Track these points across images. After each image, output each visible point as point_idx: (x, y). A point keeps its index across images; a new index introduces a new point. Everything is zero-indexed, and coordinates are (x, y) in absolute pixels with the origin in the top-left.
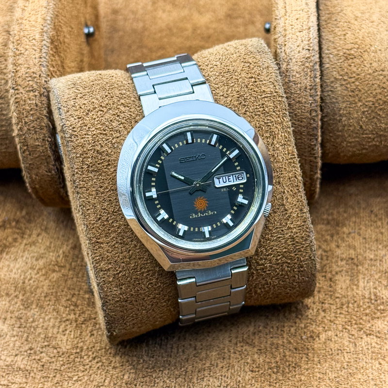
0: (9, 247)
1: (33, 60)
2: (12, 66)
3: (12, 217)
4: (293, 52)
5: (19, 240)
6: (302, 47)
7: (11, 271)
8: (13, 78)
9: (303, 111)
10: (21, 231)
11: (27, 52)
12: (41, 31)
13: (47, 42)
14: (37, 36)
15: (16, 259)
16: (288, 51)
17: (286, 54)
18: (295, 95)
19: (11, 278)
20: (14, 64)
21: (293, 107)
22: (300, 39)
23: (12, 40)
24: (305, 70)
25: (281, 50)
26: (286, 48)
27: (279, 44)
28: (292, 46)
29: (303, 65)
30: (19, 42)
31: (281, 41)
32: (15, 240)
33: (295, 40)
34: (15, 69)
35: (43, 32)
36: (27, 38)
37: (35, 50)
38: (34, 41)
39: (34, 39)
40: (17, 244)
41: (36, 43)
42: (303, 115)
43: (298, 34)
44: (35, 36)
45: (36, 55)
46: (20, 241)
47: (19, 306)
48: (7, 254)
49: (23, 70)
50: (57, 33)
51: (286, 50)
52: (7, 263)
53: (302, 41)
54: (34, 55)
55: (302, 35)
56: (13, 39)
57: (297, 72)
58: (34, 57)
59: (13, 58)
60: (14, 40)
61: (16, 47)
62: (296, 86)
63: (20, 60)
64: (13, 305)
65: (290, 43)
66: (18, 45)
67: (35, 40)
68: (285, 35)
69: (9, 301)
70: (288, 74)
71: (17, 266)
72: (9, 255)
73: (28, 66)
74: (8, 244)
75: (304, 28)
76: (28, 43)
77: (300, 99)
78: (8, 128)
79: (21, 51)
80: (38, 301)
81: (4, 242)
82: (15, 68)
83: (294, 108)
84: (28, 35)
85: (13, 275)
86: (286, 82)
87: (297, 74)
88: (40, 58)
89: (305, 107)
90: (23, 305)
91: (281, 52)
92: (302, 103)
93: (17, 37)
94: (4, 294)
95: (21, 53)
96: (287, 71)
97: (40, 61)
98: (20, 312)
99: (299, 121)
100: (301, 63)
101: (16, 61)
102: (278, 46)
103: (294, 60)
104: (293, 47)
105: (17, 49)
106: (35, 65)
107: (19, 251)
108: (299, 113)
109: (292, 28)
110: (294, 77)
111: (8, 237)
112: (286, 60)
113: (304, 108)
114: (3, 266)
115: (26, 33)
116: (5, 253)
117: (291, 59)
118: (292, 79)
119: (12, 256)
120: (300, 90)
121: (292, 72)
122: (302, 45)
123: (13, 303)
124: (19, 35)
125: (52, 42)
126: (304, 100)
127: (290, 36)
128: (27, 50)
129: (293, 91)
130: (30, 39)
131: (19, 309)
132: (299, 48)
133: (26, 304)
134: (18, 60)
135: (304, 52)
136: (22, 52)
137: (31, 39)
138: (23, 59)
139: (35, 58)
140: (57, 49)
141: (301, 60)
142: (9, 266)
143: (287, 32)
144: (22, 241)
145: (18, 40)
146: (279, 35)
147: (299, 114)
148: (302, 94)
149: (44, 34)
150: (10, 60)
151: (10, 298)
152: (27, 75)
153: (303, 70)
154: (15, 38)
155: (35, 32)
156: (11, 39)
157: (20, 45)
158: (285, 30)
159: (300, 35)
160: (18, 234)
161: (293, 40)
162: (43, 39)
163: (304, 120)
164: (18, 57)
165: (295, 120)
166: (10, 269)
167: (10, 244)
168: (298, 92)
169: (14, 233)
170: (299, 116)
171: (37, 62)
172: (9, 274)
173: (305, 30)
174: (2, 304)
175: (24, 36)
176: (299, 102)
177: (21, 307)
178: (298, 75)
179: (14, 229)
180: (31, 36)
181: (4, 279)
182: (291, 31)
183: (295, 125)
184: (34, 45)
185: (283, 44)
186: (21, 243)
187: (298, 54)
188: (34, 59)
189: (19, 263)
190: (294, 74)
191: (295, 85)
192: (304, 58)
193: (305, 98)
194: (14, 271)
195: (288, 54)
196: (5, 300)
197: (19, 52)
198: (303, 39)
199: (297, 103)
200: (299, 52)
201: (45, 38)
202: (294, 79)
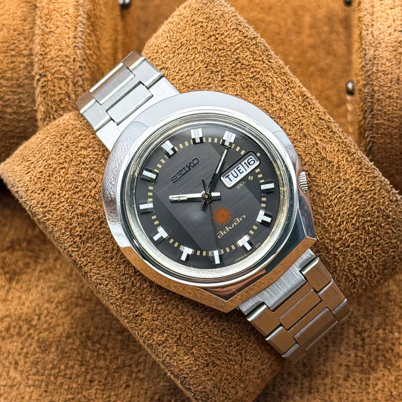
0: (19, 274)
1: (65, 41)
2: (39, 47)
3: (22, 236)
5: (32, 265)
7: (23, 304)
10: (34, 254)
11: (59, 29)
12: (75, 3)
13: (83, 18)
14: (71, 10)
15: (29, 290)
19: (23, 313)
20: (43, 45)
23: (39, 14)
30: (48, 17)
32: (27, 265)
34: (43, 51)
35: (79, 5)
36: (57, 12)
37: (69, 28)
38: (67, 16)
39: (66, 14)
40: (29, 270)
41: (69, 19)
44: (68, 10)
45: (70, 34)
46: (34, 267)
48: (17, 283)
50: (93, 6)
52: (18, 294)
54: (68, 33)
56: (41, 13)
58: (67, 36)
59: (41, 37)
60: (42, 15)
61: (44, 23)
63: (49, 40)
66: (46, 21)
67: (68, 15)
71: (31, 298)
72: (20, 285)
73: (60, 48)
74: (18, 270)
76: (59, 18)
79: (50, 28)
81: (14, 267)
82: (43, 49)
84: (59, 8)
85: (25, 310)
88: (75, 38)
93: (45, 11)
94: (15, 333)
95: (51, 32)
97: (74, 42)
101: (44, 41)
105: (45, 26)
106: (68, 46)
111: (17, 261)
115: (57, 6)
116: (15, 282)
119: (23, 285)
124: (48, 8)
125: (89, 19)
128: (58, 27)
130: (62, 14)
134: (47, 39)
136: (52, 30)
137: (63, 13)
138: (53, 38)
139: (69, 38)
140: (93, 27)
142: (20, 298)
144: (36, 266)
145: (46, 15)
149: (80, 7)
150: (37, 39)
154: (43, 11)
155: (68, 5)
156: (38, 13)
157: (49, 21)
160: (30, 257)
162: (79, 14)
164: (47, 36)
166: (21, 302)
167: (20, 270)
169: (25, 256)
171: (71, 43)
172: (21, 309)
175: (54, 10)
179: (25, 251)
180: (64, 9)
181: (15, 315)
184: (67, 22)
186: (34, 270)
188: (67, 39)
189: (32, 294)
194: (26, 304)
197: (48, 30)
201: (81, 12)
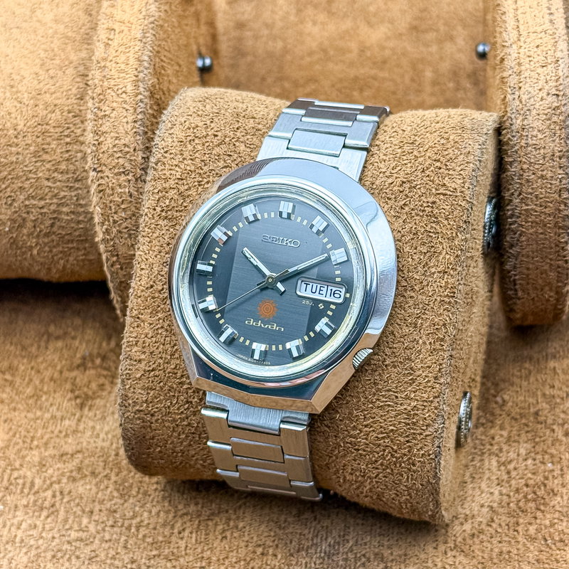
0: (93, 399)
1: (123, 126)
2: (92, 135)
3: (95, 351)
4: (532, 100)
5: (108, 387)
6: (546, 91)
7: (98, 436)
8: (93, 154)
9: (548, 191)
10: (109, 373)
11: (115, 112)
12: (135, 78)
13: (144, 96)
14: (130, 88)
15: (104, 418)
16: (524, 97)
17: (521, 102)
18: (537, 166)
19: (97, 448)
20: (96, 133)
21: (532, 185)
22: (543, 78)
23: (91, 94)
24: (552, 127)
25: (513, 96)
26: (521, 93)
27: (510, 87)
28: (530, 89)
29: (549, 119)
30: (101, 97)
31: (512, 81)
32: (102, 387)
33: (536, 81)
34: (97, 140)
35: (138, 81)
36: (113, 90)
37: (126, 110)
38: (124, 95)
39: (124, 92)
40: (104, 393)
41: (127, 99)
42: (548, 197)
43: (540, 70)
44: (125, 87)
45: (129, 118)
46: (109, 389)
47: (111, 492)
48: (90, 409)
49: (109, 142)
50: (158, 79)
51: (522, 96)
52: (91, 424)
53: (546, 82)
54: (126, 117)
55: (546, 72)
56: (93, 93)
57: (539, 131)
58: (125, 120)
59: (93, 122)
60: (95, 95)
61: (97, 105)
62: (538, 152)
63: (104, 126)
64: (102, 490)
65: (527, 85)
66: (100, 102)
67: (126, 93)
68: (520, 72)
69: (96, 485)
70: (524, 134)
71: (106, 428)
72: (94, 411)
73: (117, 135)
74: (90, 393)
75: (549, 61)
76: (115, 98)
77: (544, 173)
78: (88, 226)
79: (105, 111)
80: (139, 484)
81: (85, 390)
82: (96, 138)
83: (535, 186)
84: (115, 85)
85: (100, 444)
86: (522, 146)
87: (538, 133)
88: (135, 122)
89: (551, 184)
90: (118, 490)
91: (514, 99)
92: (547, 179)
93: (98, 90)
94: (87, 473)
95: (105, 115)
96: (524, 129)
97: (134, 127)
98: (113, 502)
99: (541, 206)
100: (545, 116)
101: (98, 127)
102: (509, 90)
103: (534, 112)
104: (532, 91)
105: (99, 108)
106: (127, 133)
107: (108, 405)
108: (542, 194)
109: (530, 61)
110: (534, 138)
111: (90, 382)
112: (522, 112)
113: (549, 186)
114: (85, 428)
115: (112, 82)
116: (87, 409)
117: (529, 110)
118: (530, 142)
119: (98, 412)
120: (544, 158)
121: (530, 130)
122: (547, 87)
123: (102, 487)
124: (101, 86)
125: (152, 95)
126: (550, 174)
127: (527, 74)
128: (113, 110)
129: (532, 161)
130: (118, 93)
131: (111, 498)
132: (541, 92)
133: (121, 488)
134: (101, 125)
135: (550, 99)
136: (106, 113)
137: (120, 91)
138: (108, 124)
139: (127, 123)
140: (159, 105)
141: (546, 112)
142: (93, 428)
143: (523, 68)
144: (112, 388)
145: (100, 95)
146: (510, 72)
147: (541, 196)
148: (547, 164)
149: (140, 84)
150: (89, 126)
151: (97, 480)
152: (115, 149)
153: (548, 128)
154: (96, 91)
155: (125, 81)
156: (90, 92)
157: (103, 102)
158: (519, 64)
159: (543, 72)
160: (105, 377)
161: (532, 79)
162: (138, 91)
163: (549, 204)
164: (100, 122)
165: (536, 205)
166: (95, 433)
167: (94, 393)
168: (541, 162)
169: (99, 376)
170: (541, 198)
171: (130, 129)
172: (95, 442)
173: (550, 64)
174: (86, 489)
175: (109, 88)
176: (542, 177)
177: (116, 494)
178: (540, 136)
179: (99, 370)
180: (120, 87)
181: (88, 449)
182: (528, 66)
183: (536, 211)
184: (125, 102)
185: (516, 86)
186: (110, 392)
187: (541, 103)
188: (125, 124)
189: (108, 424)
190: (535, 133)
191: (536, 151)
192: (550, 108)
193: (551, 171)
194: (101, 436)
195: (524, 103)
196: (90, 483)
197: (103, 113)
198: (548, 78)
199: (539, 178)
200: (542, 99)
201: (141, 89)
202: (534, 142)
